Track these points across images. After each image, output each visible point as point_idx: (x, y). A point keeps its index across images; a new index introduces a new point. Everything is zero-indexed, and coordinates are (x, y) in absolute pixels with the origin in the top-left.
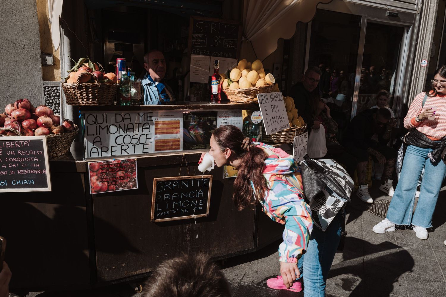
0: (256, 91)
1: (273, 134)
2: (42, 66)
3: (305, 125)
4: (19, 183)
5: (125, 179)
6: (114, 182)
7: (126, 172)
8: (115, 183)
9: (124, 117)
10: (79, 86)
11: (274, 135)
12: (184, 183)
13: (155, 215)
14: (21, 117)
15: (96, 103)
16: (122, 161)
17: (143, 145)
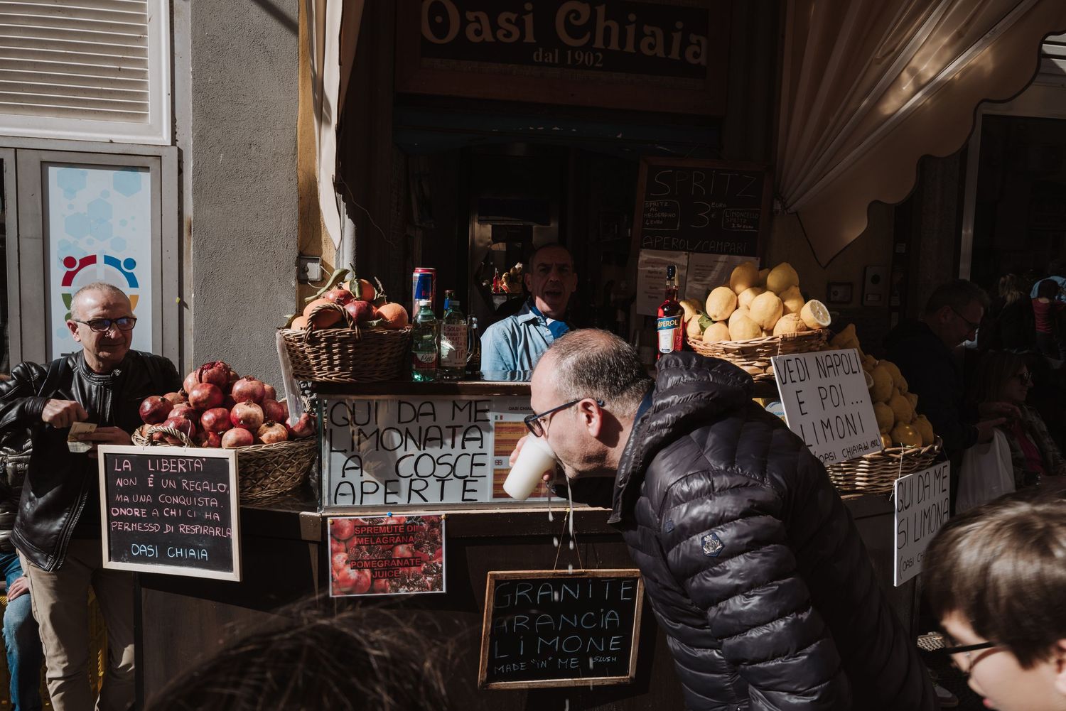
0: (771, 349)
1: (832, 466)
2: (299, 282)
3: (935, 443)
4: (179, 554)
5: (414, 565)
6: (387, 571)
7: (418, 547)
8: (391, 574)
9: (419, 410)
10: (311, 335)
11: (836, 469)
12: (567, 588)
13: (490, 670)
14: (201, 402)
15: (348, 377)
16: (409, 518)
17: (463, 480)
